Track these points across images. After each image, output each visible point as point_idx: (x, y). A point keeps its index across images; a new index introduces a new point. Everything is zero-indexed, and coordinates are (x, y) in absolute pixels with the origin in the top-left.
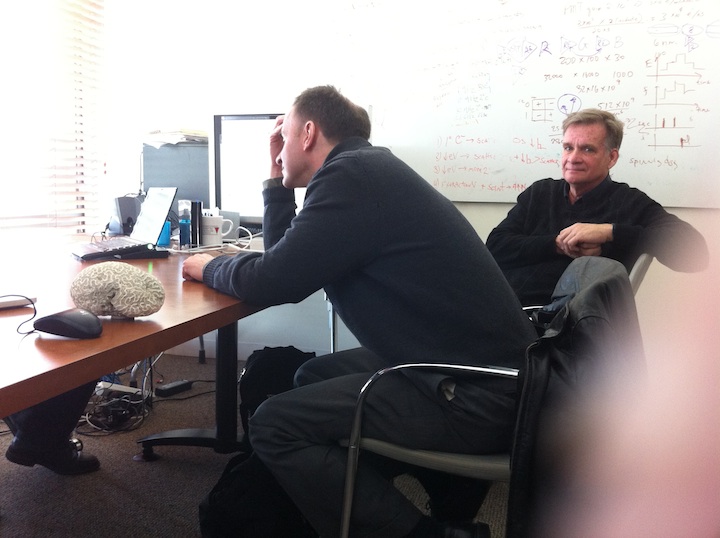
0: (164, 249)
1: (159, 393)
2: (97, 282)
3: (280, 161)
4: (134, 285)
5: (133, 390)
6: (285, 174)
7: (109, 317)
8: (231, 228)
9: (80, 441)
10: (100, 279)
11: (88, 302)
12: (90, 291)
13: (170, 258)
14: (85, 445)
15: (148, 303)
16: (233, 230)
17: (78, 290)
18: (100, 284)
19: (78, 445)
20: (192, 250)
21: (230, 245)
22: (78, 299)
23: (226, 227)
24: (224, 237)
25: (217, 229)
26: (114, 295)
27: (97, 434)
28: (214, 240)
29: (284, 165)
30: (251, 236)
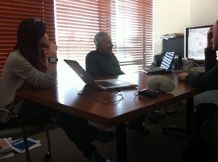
0: (170, 71)
1: (167, 113)
2: (155, 82)
3: (212, 42)
4: (166, 83)
5: (160, 112)
6: (214, 46)
7: (158, 92)
8: (191, 64)
9: (145, 125)
10: (156, 80)
11: (153, 87)
12: (153, 84)
13: (172, 73)
14: (146, 126)
15: (170, 88)
16: (192, 64)
17: (150, 84)
18: (156, 82)
19: (144, 126)
20: (179, 71)
21: (192, 69)
22: (150, 86)
23: (190, 63)
24: (189, 67)
25: (187, 64)
26: (160, 86)
27: (149, 123)
28: (186, 68)
29: (213, 43)
30: (199, 66)
